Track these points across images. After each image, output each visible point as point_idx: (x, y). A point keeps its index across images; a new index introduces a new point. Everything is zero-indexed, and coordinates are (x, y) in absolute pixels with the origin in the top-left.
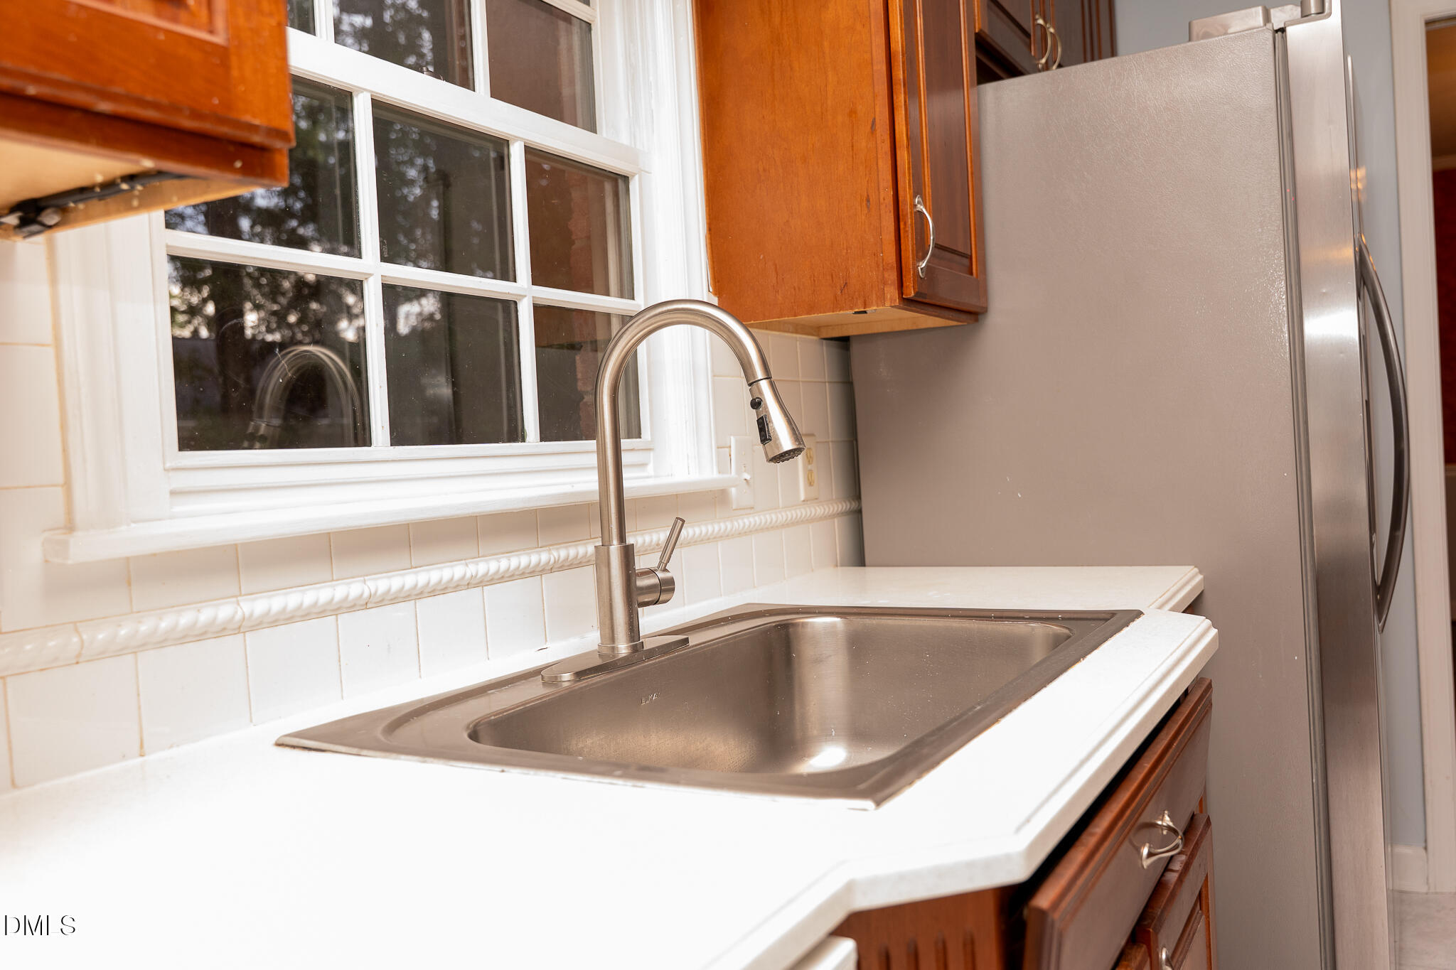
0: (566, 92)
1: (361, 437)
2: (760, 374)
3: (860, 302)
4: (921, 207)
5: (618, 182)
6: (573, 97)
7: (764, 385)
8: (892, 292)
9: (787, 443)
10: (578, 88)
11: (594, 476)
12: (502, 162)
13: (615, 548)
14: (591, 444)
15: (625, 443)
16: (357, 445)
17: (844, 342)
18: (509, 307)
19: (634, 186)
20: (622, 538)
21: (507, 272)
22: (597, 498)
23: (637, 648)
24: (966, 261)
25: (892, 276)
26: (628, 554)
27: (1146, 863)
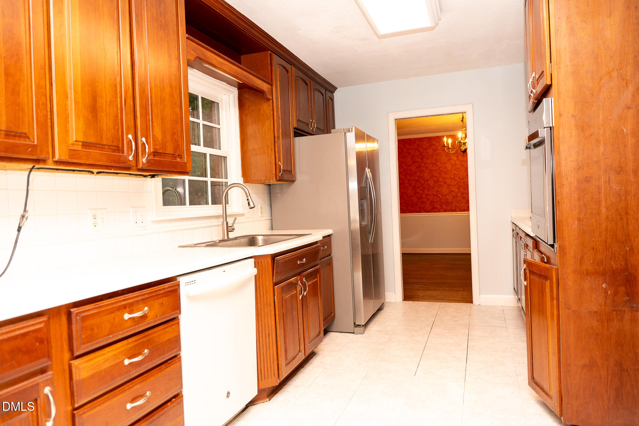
0: (214, 138)
1: (185, 204)
2: (248, 195)
3: (269, 180)
4: (280, 164)
5: (225, 158)
6: (216, 139)
7: (249, 197)
8: (274, 179)
9: (252, 206)
10: (217, 137)
11: (222, 211)
12: (205, 158)
13: (225, 222)
14: (221, 205)
15: (227, 205)
16: (183, 205)
17: (270, 185)
18: (206, 182)
19: (228, 158)
20: (226, 220)
21: (206, 176)
22: (222, 215)
23: (228, 238)
24: (291, 172)
25: (274, 176)
26: (227, 223)
27: (299, 263)
